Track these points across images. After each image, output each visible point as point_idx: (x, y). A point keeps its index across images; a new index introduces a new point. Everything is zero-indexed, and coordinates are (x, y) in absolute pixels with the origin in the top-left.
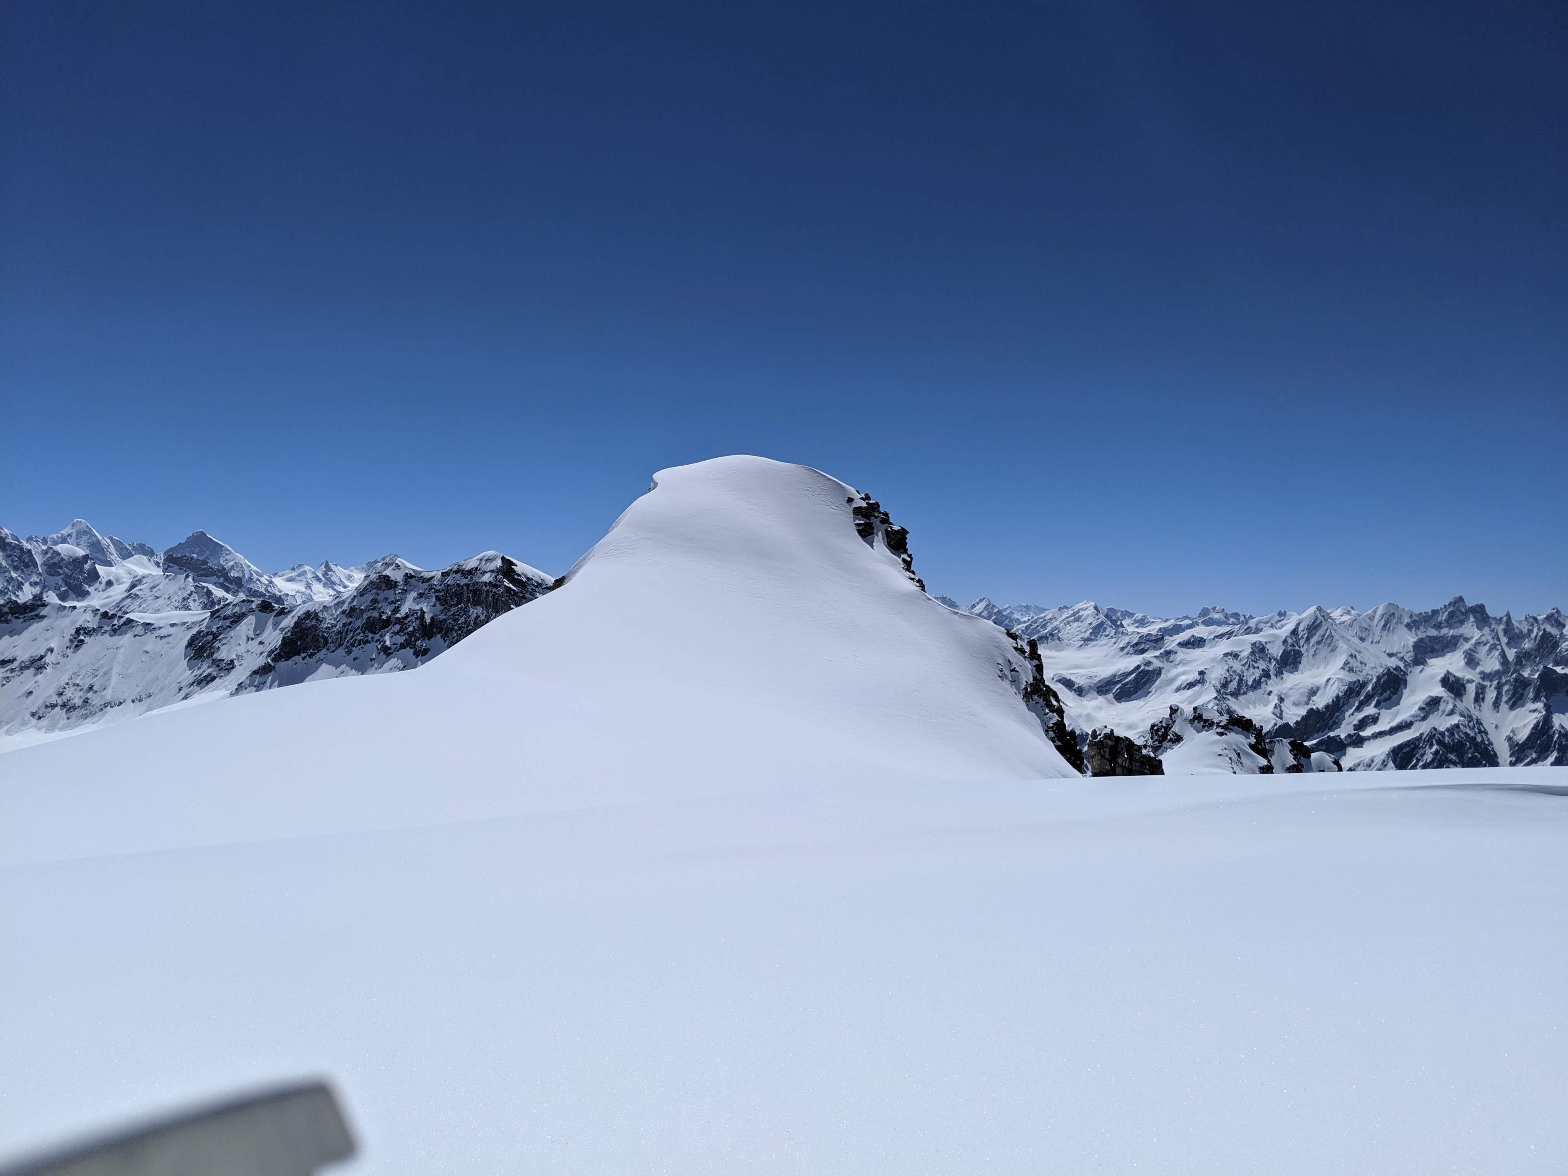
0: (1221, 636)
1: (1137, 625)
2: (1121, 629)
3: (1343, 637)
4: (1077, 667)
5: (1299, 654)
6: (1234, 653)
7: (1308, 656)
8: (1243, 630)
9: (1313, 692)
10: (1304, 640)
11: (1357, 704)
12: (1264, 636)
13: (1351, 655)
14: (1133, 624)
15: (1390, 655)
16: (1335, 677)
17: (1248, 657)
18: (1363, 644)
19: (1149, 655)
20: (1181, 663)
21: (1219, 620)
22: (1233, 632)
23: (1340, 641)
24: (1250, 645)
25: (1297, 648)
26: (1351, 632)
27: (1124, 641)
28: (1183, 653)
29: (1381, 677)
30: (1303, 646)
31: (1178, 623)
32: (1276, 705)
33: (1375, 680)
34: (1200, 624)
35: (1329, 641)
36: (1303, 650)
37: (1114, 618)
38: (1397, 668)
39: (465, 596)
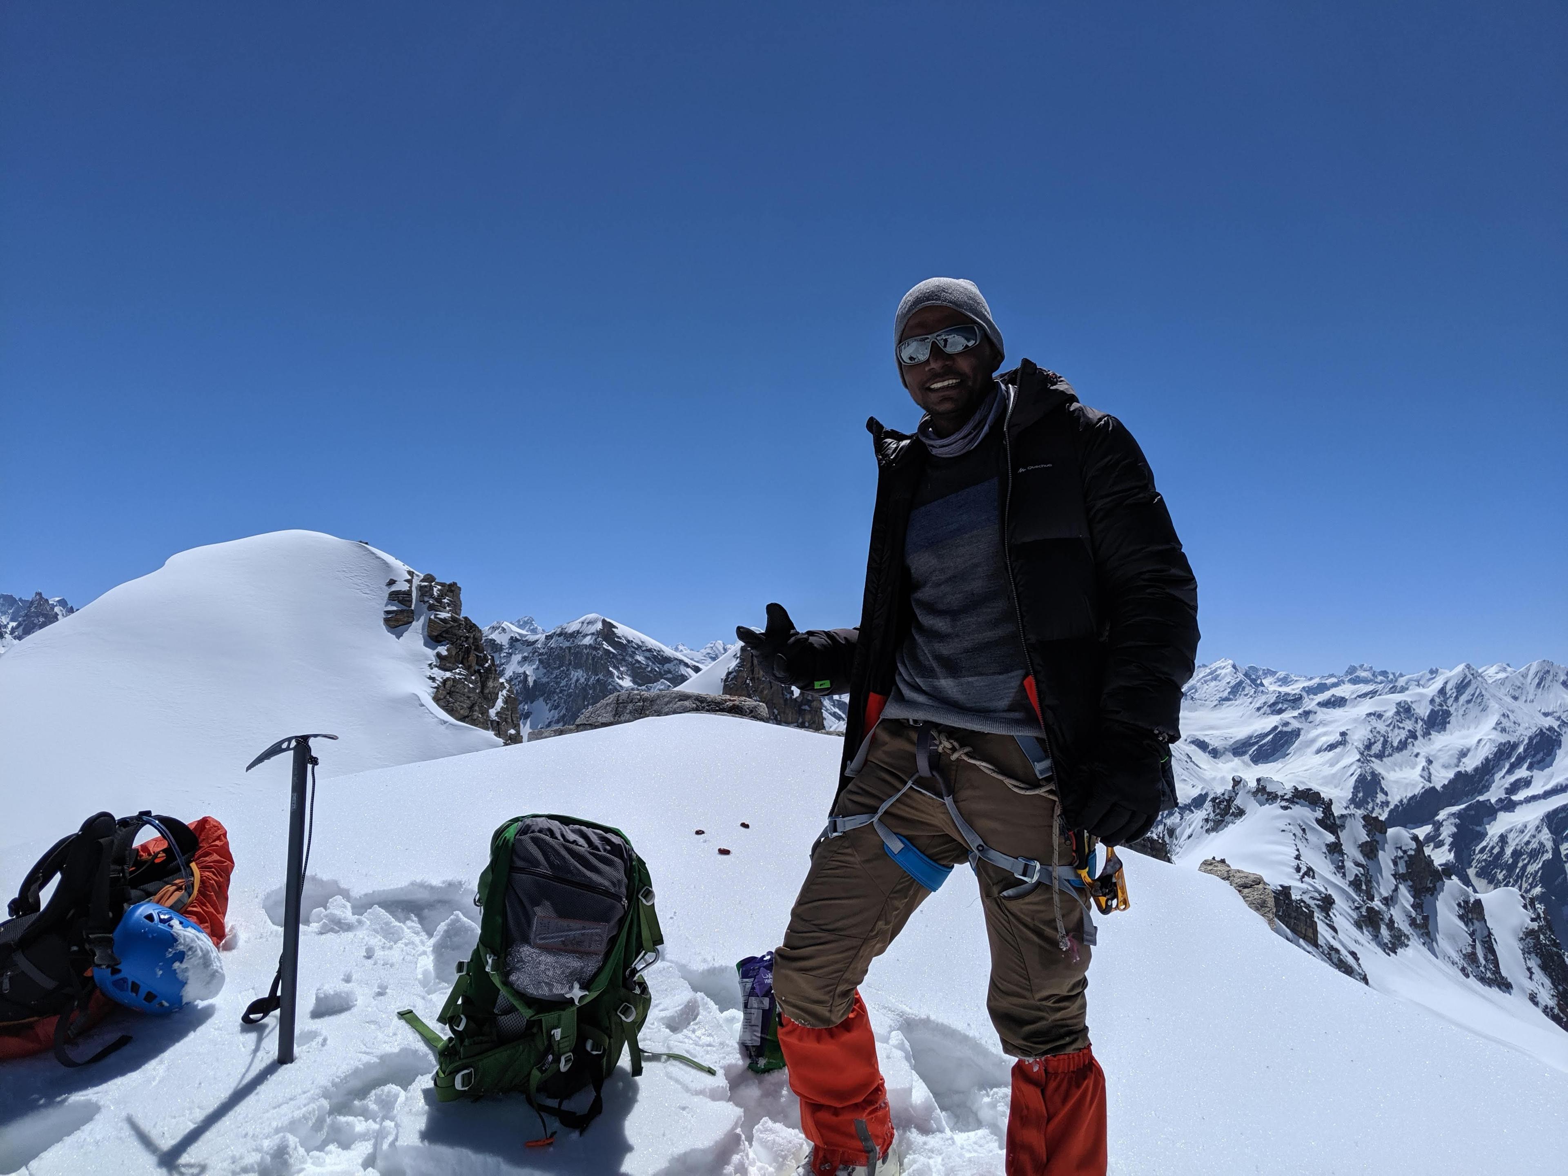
0: (1365, 695)
1: (1280, 683)
2: (1261, 688)
3: (1494, 696)
4: (1212, 728)
5: (1447, 714)
6: (1377, 714)
7: (1457, 716)
8: (1388, 689)
9: (1463, 754)
10: (1453, 699)
11: (1507, 766)
12: (1409, 696)
13: (1504, 715)
14: (1275, 682)
15: (1546, 715)
16: (1486, 738)
17: (1393, 717)
18: (1516, 703)
19: (1287, 716)
20: (1322, 723)
21: (1367, 678)
22: (1377, 691)
23: (1491, 701)
24: (1395, 704)
25: (1445, 707)
26: (1502, 690)
27: (1261, 700)
28: (1324, 713)
29: (1534, 738)
30: (1452, 705)
31: (1323, 682)
32: (1423, 767)
33: (1526, 742)
34: (1346, 682)
35: (1479, 700)
36: (1452, 710)
37: (1254, 677)
38: (1551, 729)
39: (567, 658)
